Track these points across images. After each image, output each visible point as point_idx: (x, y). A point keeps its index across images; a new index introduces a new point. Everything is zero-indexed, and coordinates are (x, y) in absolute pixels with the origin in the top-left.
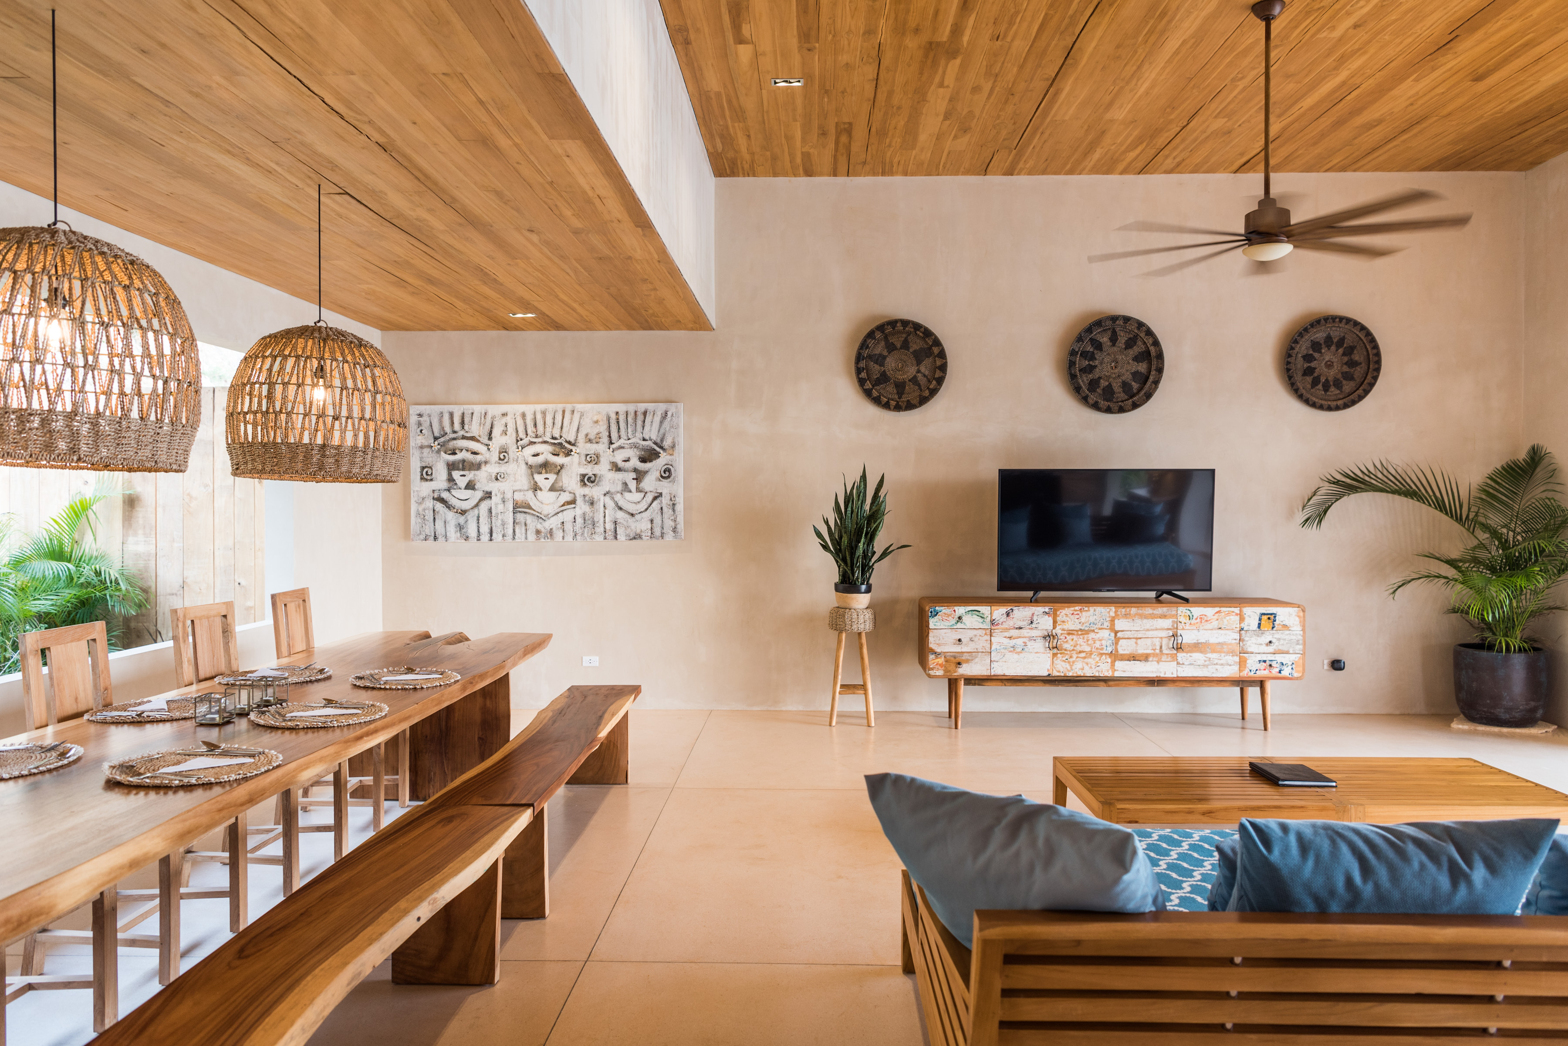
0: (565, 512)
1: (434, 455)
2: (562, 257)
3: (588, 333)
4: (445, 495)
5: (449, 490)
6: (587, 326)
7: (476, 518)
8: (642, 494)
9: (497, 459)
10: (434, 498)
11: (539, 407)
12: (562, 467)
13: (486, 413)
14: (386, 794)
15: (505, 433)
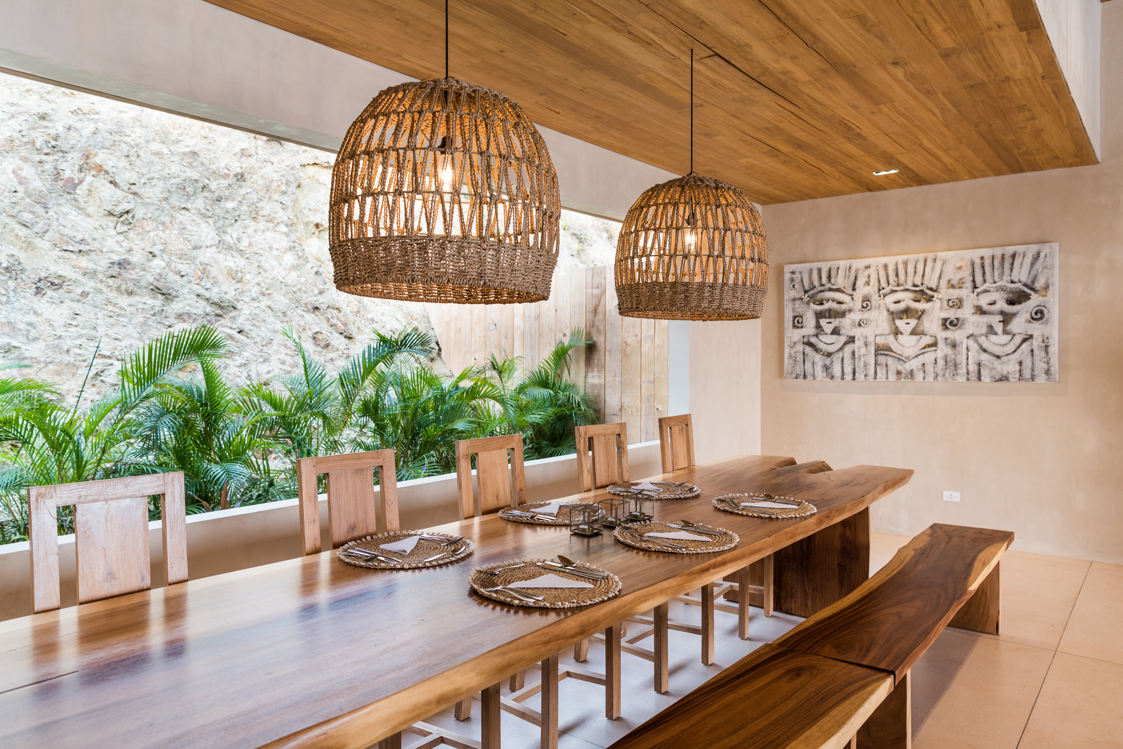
0: (925, 355)
1: (805, 306)
2: (929, 93)
3: (952, 184)
4: (813, 340)
5: (816, 336)
6: (952, 177)
7: (840, 360)
8: (1010, 337)
9: (860, 307)
10: (804, 343)
11: (901, 258)
12: (923, 312)
13: (850, 267)
14: (750, 601)
15: (868, 283)
